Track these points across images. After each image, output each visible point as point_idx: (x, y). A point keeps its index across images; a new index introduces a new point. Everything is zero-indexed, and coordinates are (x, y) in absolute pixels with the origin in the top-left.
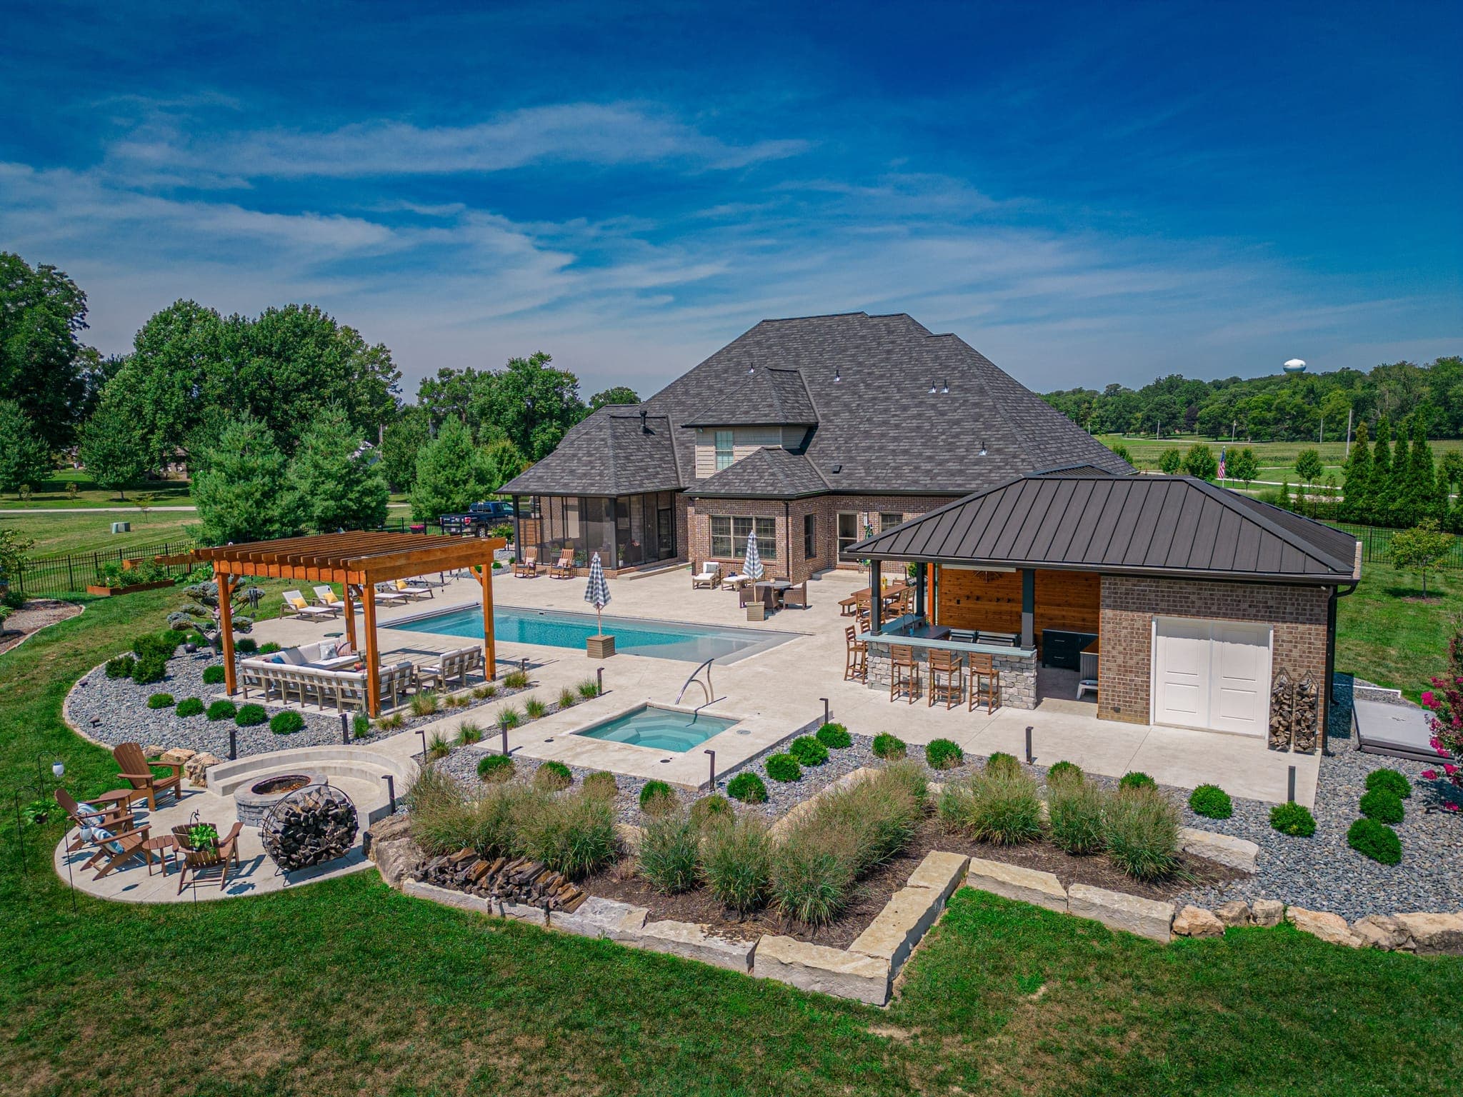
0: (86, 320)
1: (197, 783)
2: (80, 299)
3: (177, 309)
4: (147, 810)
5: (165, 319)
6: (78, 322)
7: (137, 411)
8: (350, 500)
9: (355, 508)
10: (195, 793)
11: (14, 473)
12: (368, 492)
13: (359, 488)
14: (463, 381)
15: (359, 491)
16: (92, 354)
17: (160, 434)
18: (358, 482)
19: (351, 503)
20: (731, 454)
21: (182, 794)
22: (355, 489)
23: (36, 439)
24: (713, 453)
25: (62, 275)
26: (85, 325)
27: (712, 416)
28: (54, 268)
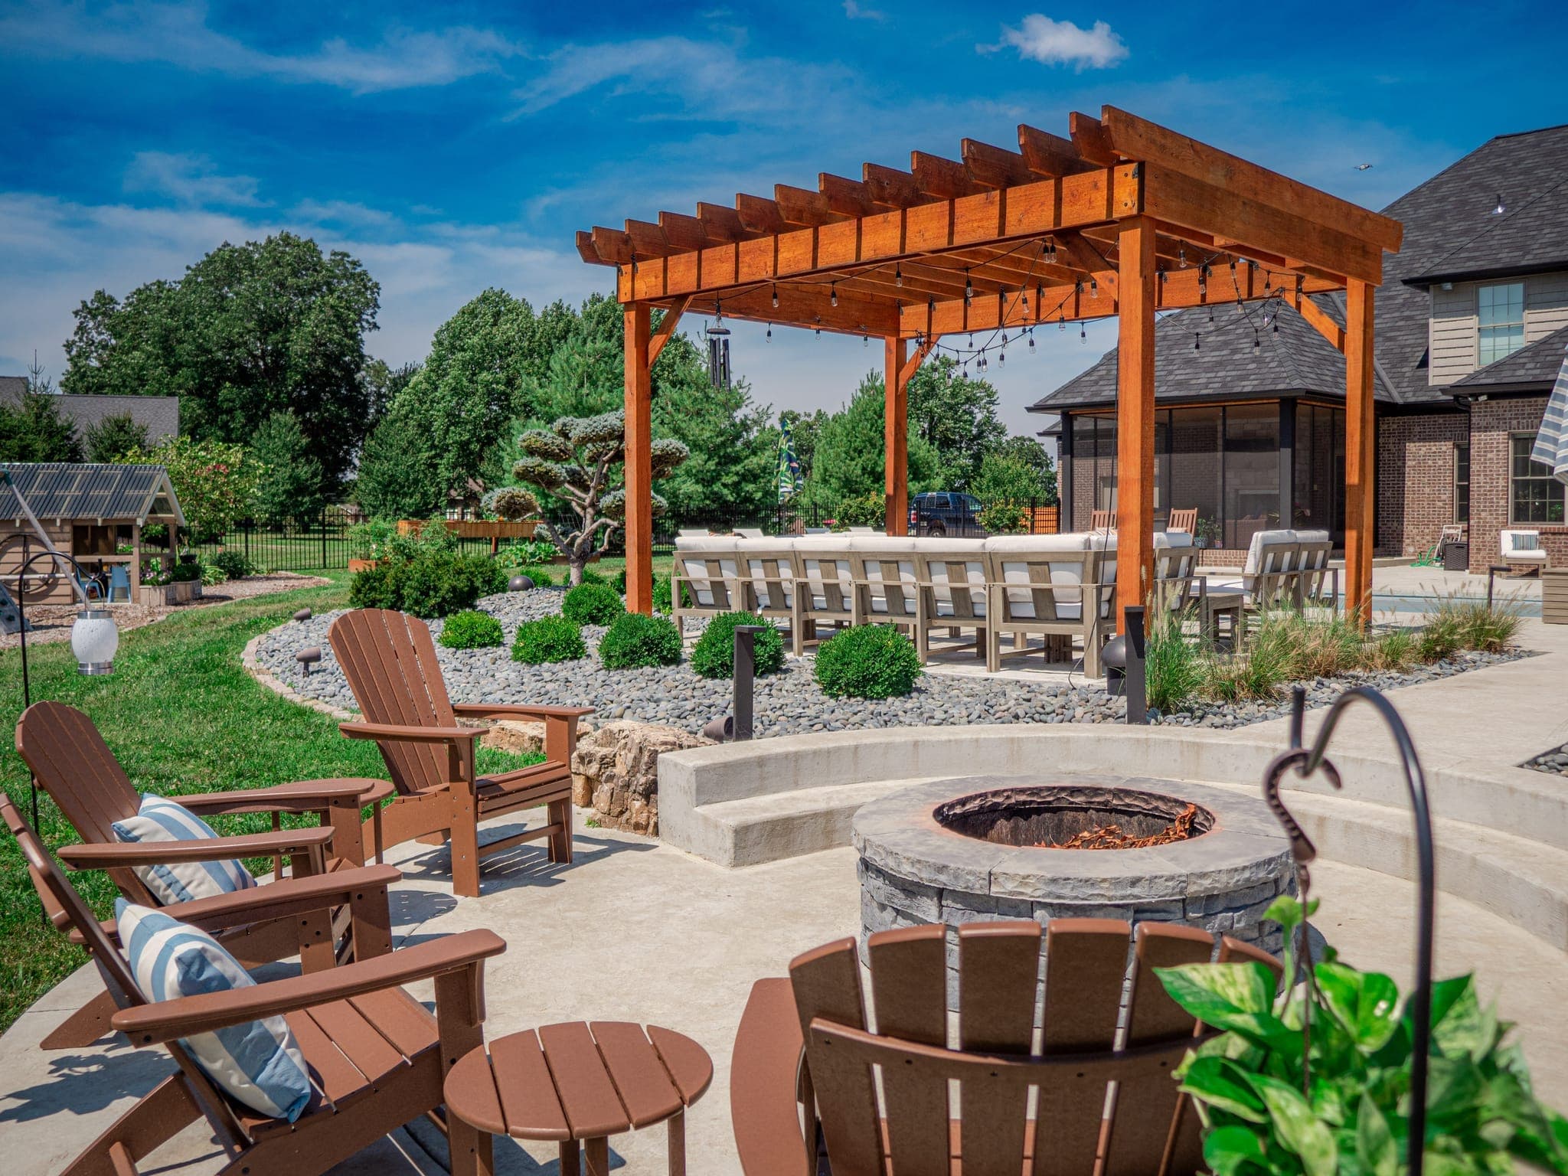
0: (378, 319)
1: (618, 813)
2: (373, 293)
3: (484, 299)
4: (446, 887)
5: (471, 313)
6: (368, 322)
7: (425, 428)
8: (725, 485)
9: (731, 498)
10: (616, 847)
11: (281, 503)
12: (751, 476)
13: (739, 468)
14: (811, 428)
15: (737, 474)
16: (380, 369)
17: (450, 456)
18: (737, 460)
19: (725, 491)
20: (1520, 330)
21: (577, 847)
22: (733, 469)
23: (309, 462)
24: (1474, 332)
25: (355, 264)
26: (375, 326)
27: (1469, 259)
28: (348, 256)
